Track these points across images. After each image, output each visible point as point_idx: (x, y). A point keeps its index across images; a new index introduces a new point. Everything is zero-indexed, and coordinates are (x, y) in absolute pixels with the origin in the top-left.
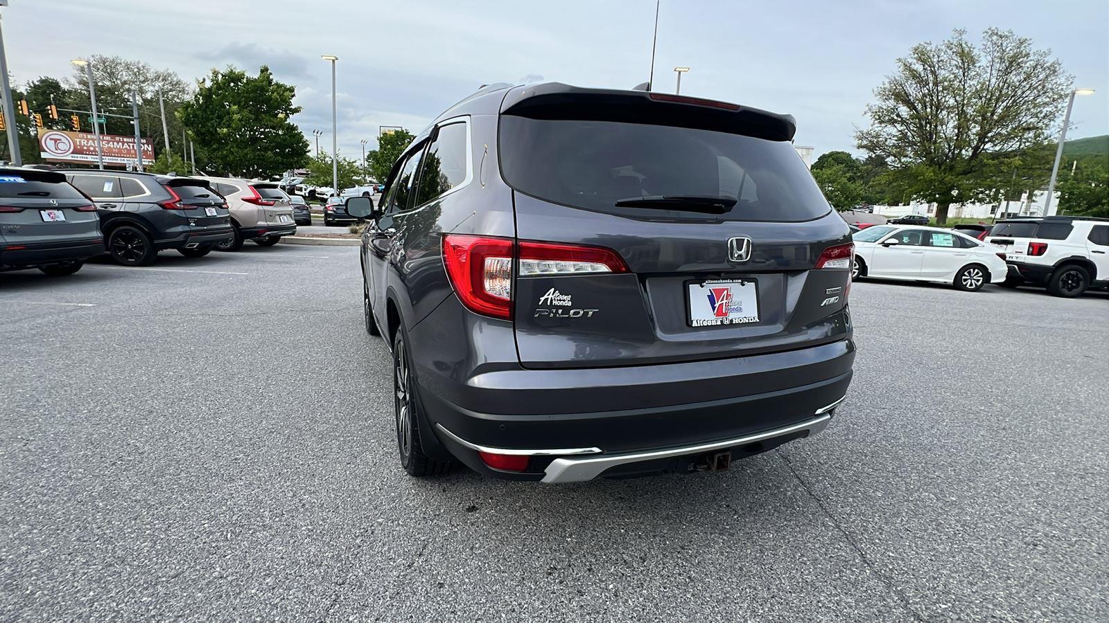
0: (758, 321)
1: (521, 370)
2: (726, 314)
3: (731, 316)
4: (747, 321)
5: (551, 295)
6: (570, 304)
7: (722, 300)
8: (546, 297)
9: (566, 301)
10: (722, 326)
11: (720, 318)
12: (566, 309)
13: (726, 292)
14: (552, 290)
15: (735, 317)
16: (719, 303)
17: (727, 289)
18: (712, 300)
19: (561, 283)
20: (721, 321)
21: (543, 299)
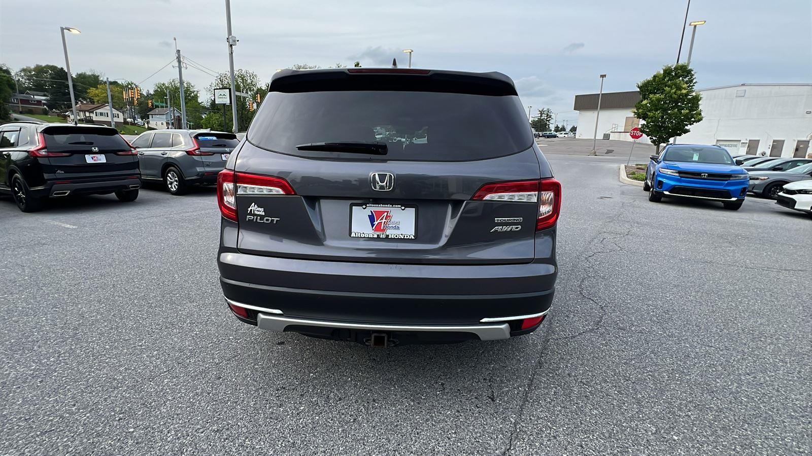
0: (413, 238)
1: (238, 253)
2: (383, 230)
3: (389, 232)
4: (403, 237)
5: (253, 208)
6: (264, 214)
7: (382, 219)
8: (250, 208)
9: (261, 211)
10: (378, 238)
11: (378, 233)
12: (262, 217)
13: (386, 213)
14: (254, 204)
15: (391, 233)
16: (379, 221)
17: (388, 212)
18: (372, 219)
19: (260, 201)
20: (378, 235)
21: (249, 209)
